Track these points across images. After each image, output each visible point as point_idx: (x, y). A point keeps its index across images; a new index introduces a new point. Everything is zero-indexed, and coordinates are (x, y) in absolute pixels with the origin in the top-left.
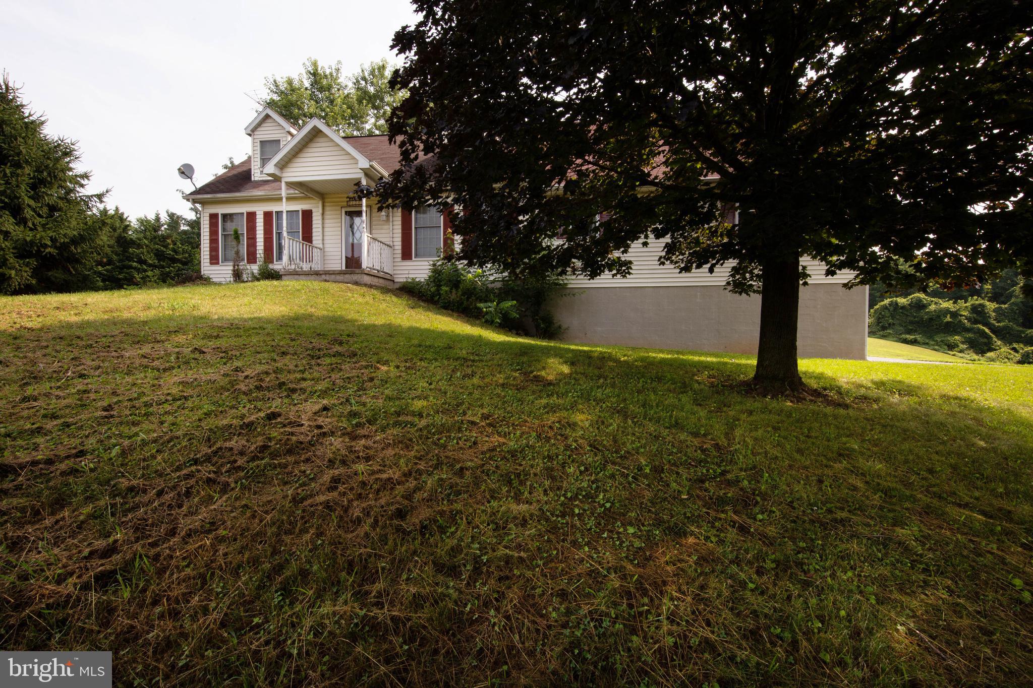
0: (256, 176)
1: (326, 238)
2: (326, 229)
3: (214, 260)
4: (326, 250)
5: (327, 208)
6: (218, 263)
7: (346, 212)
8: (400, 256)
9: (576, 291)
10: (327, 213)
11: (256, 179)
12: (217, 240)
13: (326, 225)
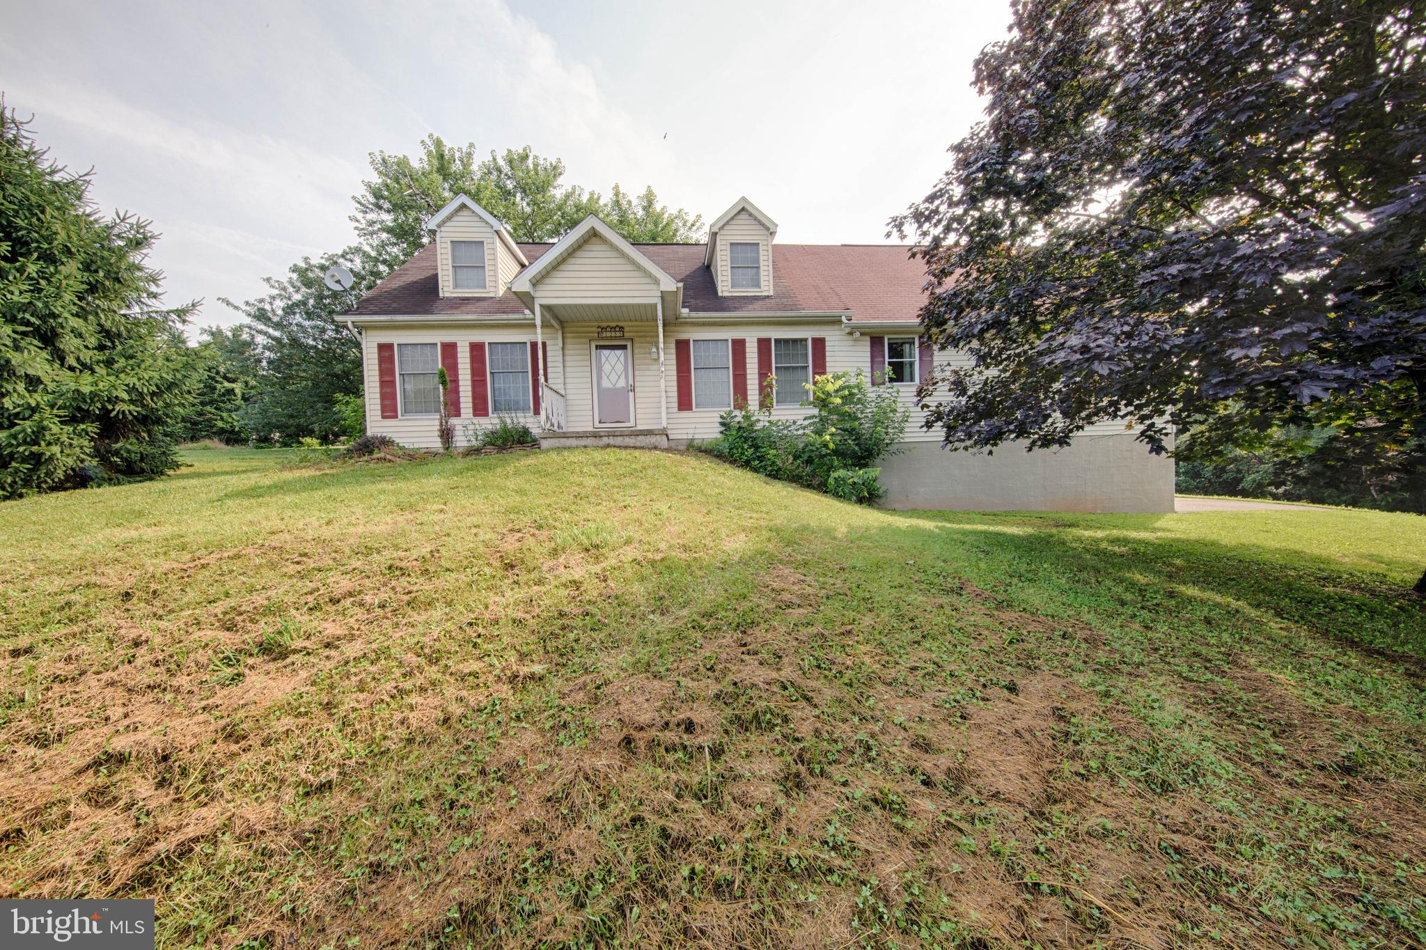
0: (447, 289)
1: (568, 380)
2: (568, 369)
3: (389, 410)
4: (569, 397)
5: (568, 341)
6: (396, 417)
7: (597, 347)
8: (676, 405)
9: (911, 446)
10: (568, 346)
11: (447, 295)
12: (393, 382)
13: (568, 364)
